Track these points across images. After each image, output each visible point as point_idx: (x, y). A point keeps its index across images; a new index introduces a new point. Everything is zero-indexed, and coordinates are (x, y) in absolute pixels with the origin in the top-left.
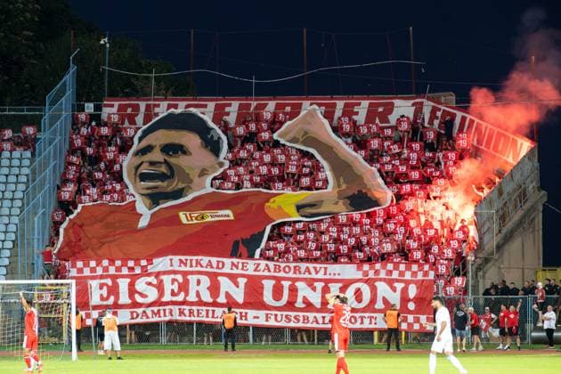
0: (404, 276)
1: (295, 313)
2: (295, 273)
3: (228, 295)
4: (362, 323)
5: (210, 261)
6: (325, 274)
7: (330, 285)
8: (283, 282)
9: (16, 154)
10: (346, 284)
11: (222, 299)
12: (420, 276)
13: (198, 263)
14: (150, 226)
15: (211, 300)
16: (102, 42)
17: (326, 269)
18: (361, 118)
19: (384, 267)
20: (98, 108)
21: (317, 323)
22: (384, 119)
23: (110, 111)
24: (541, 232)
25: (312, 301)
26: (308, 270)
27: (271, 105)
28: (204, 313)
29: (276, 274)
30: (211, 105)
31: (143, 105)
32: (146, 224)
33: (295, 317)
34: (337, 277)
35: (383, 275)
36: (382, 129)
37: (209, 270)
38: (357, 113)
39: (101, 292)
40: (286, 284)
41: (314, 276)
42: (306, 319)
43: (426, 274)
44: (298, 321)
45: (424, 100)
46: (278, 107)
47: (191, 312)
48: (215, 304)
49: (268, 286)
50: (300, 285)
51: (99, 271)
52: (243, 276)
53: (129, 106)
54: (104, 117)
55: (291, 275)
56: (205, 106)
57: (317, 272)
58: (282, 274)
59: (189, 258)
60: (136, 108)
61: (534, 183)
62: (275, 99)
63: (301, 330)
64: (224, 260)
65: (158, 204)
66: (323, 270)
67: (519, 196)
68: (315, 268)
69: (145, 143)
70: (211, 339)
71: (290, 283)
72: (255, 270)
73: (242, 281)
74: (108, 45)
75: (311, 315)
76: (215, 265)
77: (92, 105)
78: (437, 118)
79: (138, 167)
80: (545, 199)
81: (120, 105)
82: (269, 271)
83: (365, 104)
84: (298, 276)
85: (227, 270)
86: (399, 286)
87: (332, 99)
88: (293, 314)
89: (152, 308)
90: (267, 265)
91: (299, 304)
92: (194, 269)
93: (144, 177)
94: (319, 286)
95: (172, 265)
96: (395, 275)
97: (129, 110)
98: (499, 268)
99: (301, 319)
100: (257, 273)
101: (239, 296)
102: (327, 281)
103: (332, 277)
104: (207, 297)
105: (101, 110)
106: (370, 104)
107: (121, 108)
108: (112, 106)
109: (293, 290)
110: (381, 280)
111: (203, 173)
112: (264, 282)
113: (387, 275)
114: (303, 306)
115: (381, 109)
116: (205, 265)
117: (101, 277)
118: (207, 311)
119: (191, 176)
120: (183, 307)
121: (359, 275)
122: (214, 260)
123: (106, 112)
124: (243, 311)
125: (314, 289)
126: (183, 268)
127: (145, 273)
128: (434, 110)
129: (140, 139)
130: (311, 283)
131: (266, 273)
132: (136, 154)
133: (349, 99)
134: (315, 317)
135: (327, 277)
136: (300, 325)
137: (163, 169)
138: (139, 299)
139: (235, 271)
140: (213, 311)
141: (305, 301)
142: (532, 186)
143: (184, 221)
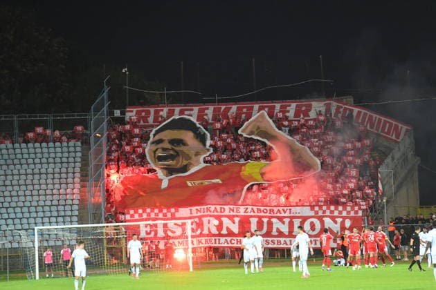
0: (342, 214)
1: (273, 239)
2: (270, 213)
3: (228, 229)
4: (316, 244)
5: (215, 208)
6: (290, 213)
7: (293, 220)
8: (263, 219)
9: (71, 144)
10: (304, 219)
11: (224, 232)
12: (352, 214)
13: (208, 210)
14: (169, 187)
15: (217, 233)
16: (124, 71)
17: (290, 209)
18: (291, 115)
19: (328, 208)
20: (123, 113)
21: (287, 244)
22: (306, 114)
23: (131, 114)
24: (417, 183)
25: (282, 230)
26: (279, 211)
27: (234, 108)
28: (213, 241)
29: (259, 214)
30: (196, 109)
31: (152, 110)
32: (166, 186)
33: (272, 241)
34: (298, 215)
35: (328, 213)
36: (307, 121)
37: (216, 213)
38: (288, 111)
39: (146, 229)
40: (265, 220)
41: (283, 215)
42: (279, 242)
43: (356, 212)
44: (274, 243)
45: (332, 102)
46: (238, 109)
47: (206, 241)
48: (220, 235)
49: (254, 221)
50: (274, 220)
51: (145, 216)
52: (237, 216)
53: (143, 111)
54: (127, 119)
55: (268, 214)
56: (192, 110)
57: (285, 212)
58: (262, 214)
59: (202, 207)
60: (148, 113)
61: (412, 152)
62: (236, 104)
63: (276, 249)
64: (225, 207)
65: (172, 175)
66: (288, 211)
67: (404, 160)
68: (283, 210)
69: (157, 137)
70: (217, 257)
71: (267, 219)
72: (245, 212)
73: (237, 220)
74: (127, 73)
75: (282, 240)
76: (219, 211)
77: (119, 111)
78: (340, 113)
79: (155, 152)
80: (419, 162)
81: (137, 111)
82: (254, 212)
83: (294, 105)
84: (272, 215)
85: (227, 213)
86: (339, 220)
87: (273, 103)
88: (270, 239)
89: (179, 240)
90: (252, 209)
91: (274, 232)
92: (206, 213)
93: (160, 159)
94: (287, 221)
95: (191, 213)
96: (336, 213)
97: (143, 114)
98: (394, 207)
99: (276, 242)
100: (246, 214)
101: (235, 229)
102: (291, 218)
103: (295, 215)
104: (214, 231)
105: (125, 114)
106: (297, 106)
107: (138, 113)
108: (132, 111)
109: (270, 224)
110: (327, 216)
111: (197, 154)
112: (251, 219)
113: (331, 213)
114: (277, 234)
115: (304, 108)
116: (212, 211)
117: (146, 220)
118: (215, 240)
119: (190, 155)
120: (200, 239)
121: (312, 213)
122: (218, 207)
123: (128, 115)
124: (239, 238)
125: (283, 223)
126: (199, 214)
127: (173, 218)
128: (338, 108)
129: (154, 135)
130: (281, 219)
131: (252, 214)
132: (153, 143)
133: (283, 102)
134: (285, 241)
135: (292, 215)
136: (275, 246)
137: (172, 152)
138: (170, 234)
139: (232, 213)
140: (219, 240)
141: (278, 230)
142: (410, 154)
143: (190, 185)
